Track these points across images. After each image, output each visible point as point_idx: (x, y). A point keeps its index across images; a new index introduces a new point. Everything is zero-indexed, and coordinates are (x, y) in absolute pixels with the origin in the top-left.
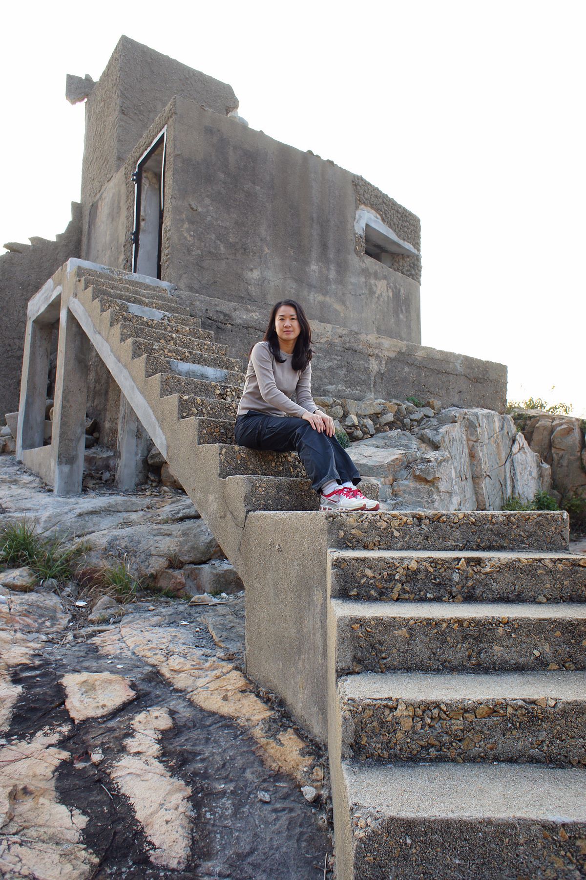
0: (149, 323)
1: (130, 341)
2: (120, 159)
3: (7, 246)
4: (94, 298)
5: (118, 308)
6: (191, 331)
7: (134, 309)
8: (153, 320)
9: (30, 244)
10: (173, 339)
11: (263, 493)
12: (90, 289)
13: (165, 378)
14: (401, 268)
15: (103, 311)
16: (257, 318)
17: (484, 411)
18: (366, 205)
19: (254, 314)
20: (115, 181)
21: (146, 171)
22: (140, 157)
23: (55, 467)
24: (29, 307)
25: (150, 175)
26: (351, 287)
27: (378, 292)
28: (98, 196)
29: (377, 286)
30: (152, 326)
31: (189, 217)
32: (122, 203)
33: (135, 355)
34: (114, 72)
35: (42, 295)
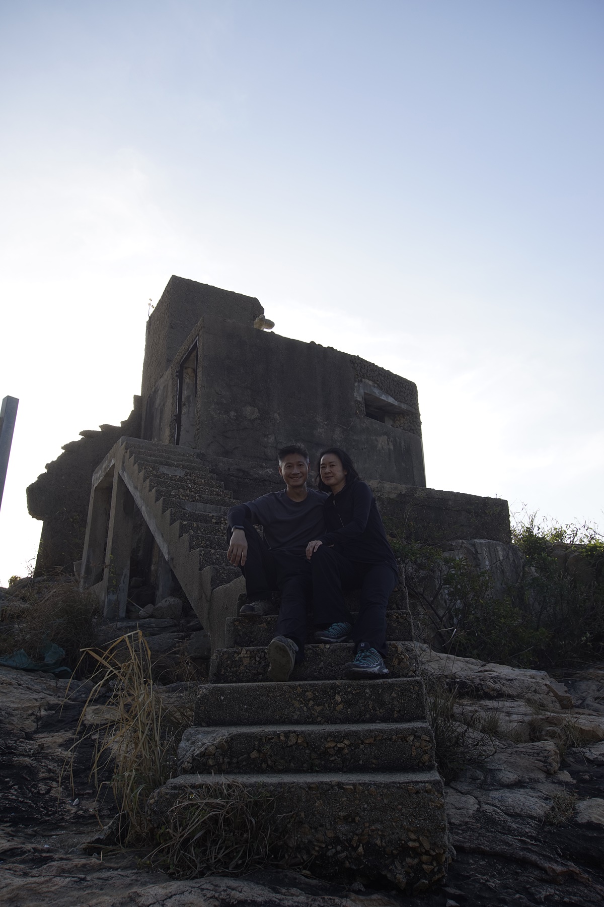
0: (173, 478)
1: (154, 490)
2: (169, 361)
3: (81, 434)
4: (135, 464)
5: (151, 469)
6: (205, 483)
7: (164, 469)
8: (176, 476)
9: (100, 430)
10: (189, 487)
11: (225, 577)
13: (174, 511)
14: (402, 425)
15: (139, 472)
16: (271, 473)
17: (483, 541)
18: (364, 378)
19: (268, 470)
20: (165, 377)
21: (186, 368)
22: (181, 359)
23: (105, 597)
24: (93, 477)
25: (190, 371)
26: (354, 443)
27: (380, 445)
28: (153, 390)
29: (377, 441)
30: (175, 480)
31: (215, 400)
32: (169, 393)
33: (157, 500)
34: (166, 300)
35: (102, 466)
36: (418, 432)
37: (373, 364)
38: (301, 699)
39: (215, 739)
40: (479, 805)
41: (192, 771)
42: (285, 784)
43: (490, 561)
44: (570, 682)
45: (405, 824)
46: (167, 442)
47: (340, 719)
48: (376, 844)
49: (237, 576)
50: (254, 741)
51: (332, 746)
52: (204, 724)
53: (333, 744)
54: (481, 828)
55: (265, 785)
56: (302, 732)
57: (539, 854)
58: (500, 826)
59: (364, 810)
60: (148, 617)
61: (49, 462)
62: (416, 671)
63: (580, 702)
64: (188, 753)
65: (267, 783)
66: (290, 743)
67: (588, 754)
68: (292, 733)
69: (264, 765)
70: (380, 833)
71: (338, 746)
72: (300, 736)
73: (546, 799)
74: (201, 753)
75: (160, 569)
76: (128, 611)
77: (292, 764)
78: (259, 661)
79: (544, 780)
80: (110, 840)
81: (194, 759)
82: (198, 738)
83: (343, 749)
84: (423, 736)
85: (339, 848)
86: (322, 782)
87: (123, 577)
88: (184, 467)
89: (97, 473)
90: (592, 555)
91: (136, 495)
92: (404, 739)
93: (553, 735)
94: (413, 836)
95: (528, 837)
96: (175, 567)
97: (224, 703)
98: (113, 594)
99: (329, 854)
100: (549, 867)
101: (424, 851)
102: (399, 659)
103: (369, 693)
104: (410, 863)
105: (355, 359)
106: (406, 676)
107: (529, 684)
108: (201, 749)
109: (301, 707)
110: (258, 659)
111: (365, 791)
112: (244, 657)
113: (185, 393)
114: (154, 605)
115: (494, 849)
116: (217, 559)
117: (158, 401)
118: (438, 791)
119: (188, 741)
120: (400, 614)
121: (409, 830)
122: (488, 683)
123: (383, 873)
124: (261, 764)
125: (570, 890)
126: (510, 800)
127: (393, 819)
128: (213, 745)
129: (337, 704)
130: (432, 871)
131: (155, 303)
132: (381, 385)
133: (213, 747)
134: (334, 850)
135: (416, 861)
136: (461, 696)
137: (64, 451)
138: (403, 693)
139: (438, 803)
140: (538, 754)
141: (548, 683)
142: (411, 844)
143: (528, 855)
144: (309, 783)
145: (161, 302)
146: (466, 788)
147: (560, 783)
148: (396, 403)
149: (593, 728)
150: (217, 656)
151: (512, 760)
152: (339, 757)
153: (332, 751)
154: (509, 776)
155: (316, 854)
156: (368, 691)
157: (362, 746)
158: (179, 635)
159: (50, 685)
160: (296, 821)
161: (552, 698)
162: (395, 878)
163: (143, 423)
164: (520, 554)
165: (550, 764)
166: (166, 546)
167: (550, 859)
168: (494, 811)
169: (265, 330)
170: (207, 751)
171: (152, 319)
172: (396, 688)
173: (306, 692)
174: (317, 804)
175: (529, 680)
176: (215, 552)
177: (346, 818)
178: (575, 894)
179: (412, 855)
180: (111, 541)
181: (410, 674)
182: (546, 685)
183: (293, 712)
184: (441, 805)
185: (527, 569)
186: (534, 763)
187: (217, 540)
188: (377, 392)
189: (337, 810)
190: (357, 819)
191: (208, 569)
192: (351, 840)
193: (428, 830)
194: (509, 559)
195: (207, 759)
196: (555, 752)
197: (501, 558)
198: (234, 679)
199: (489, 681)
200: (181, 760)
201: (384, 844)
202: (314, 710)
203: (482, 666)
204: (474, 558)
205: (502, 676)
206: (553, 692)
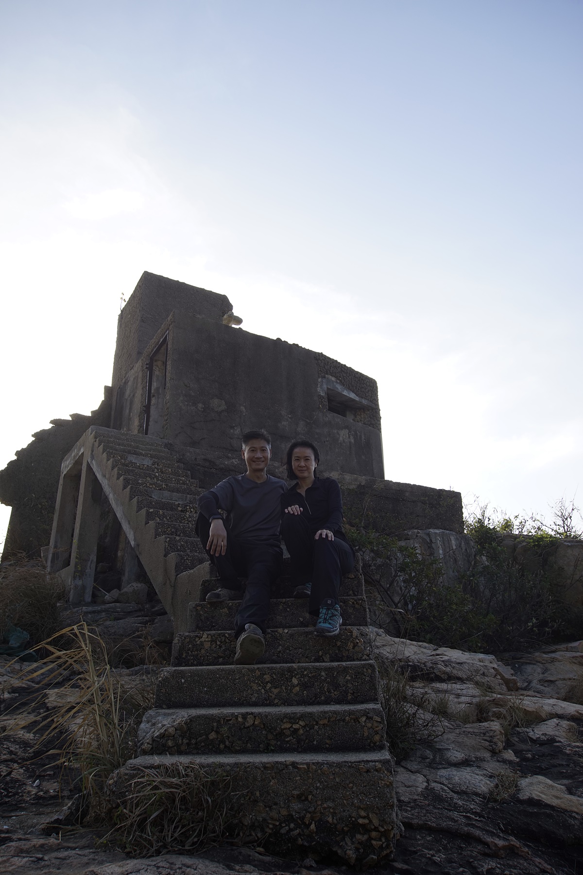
0: (140, 467)
1: (122, 478)
2: (139, 353)
3: (52, 422)
4: (103, 452)
5: (119, 458)
6: (172, 472)
7: (132, 458)
8: (144, 465)
9: (70, 419)
10: (156, 476)
11: (189, 564)
12: (102, 446)
13: (140, 499)
14: (363, 420)
15: (108, 461)
16: (236, 463)
17: (437, 531)
18: (327, 374)
19: (234, 460)
20: (135, 369)
21: (156, 361)
22: (152, 351)
23: (71, 582)
24: (62, 465)
25: (159, 363)
26: (316, 436)
27: (341, 439)
28: (124, 381)
29: (339, 435)
30: (142, 469)
31: (184, 392)
32: (139, 384)
33: (125, 488)
34: (138, 295)
35: (71, 454)
36: (377, 427)
37: (336, 361)
38: (259, 682)
39: (174, 721)
40: (428, 783)
41: (152, 752)
42: (241, 764)
43: (444, 550)
44: (516, 665)
45: (356, 801)
46: (136, 432)
47: (296, 701)
48: (328, 822)
49: (201, 561)
50: (213, 722)
51: (287, 727)
52: (164, 706)
53: (288, 725)
54: (429, 805)
55: (221, 765)
56: (259, 714)
57: (483, 830)
58: (447, 803)
59: (317, 788)
60: (114, 602)
61: (19, 449)
62: (369, 655)
63: (526, 684)
64: (148, 735)
65: (224, 763)
66: (247, 725)
67: (531, 734)
68: (250, 714)
69: (222, 746)
70: (332, 811)
71: (294, 727)
72: (257, 718)
73: (491, 777)
74: (160, 735)
75: (126, 555)
76: (94, 596)
77: (249, 745)
78: (219, 645)
79: (489, 759)
80: (68, 820)
81: (153, 740)
82: (158, 720)
83: (298, 729)
84: (375, 717)
85: (292, 825)
86: (277, 762)
87: (89, 563)
88: (152, 457)
89: (66, 460)
90: (539, 546)
91: (104, 483)
92: (357, 720)
93: (498, 716)
94: (363, 813)
95: (473, 813)
96: (140, 553)
97: (185, 685)
98: (80, 579)
99: (283, 831)
100: (492, 842)
101: (373, 827)
102: (354, 643)
103: (325, 676)
104: (360, 839)
105: (319, 356)
106: (360, 660)
107: (478, 667)
108: (160, 731)
109: (259, 689)
110: (218, 643)
111: (318, 770)
112: (205, 641)
113: (155, 385)
114: (120, 591)
115: (440, 825)
116: (182, 545)
117: (128, 392)
118: (387, 770)
119: (148, 723)
120: (356, 601)
121: (359, 808)
122: (439, 666)
123: (334, 849)
124: (219, 745)
125: (511, 863)
126: (457, 778)
127: (344, 797)
128: (173, 726)
129: (294, 686)
130: (381, 847)
131: (127, 298)
132: (343, 381)
133: (172, 729)
134: (287, 827)
135: (366, 837)
136: (413, 679)
137: (34, 439)
138: (357, 676)
139: (387, 782)
140: (484, 734)
141: (495, 666)
142: (361, 821)
143: (472, 830)
144: (264, 762)
145: (133, 297)
146: (416, 767)
147: (504, 761)
148: (357, 399)
149: (536, 709)
150: (179, 640)
151: (460, 740)
152: (294, 738)
153: (287, 732)
154: (457, 755)
155: (270, 831)
156: (323, 674)
157: (316, 727)
158: (143, 619)
159: (14, 669)
160: (251, 800)
161: (499, 680)
162: (345, 854)
163: (113, 413)
164: (472, 543)
165: (495, 743)
166: (132, 533)
167: (493, 834)
168: (442, 789)
169: (233, 326)
170: (167, 733)
171: (124, 312)
172: (350, 671)
173: (264, 674)
174: (271, 783)
175: (478, 663)
176: (180, 539)
177: (299, 797)
178: (515, 867)
179: (362, 832)
180: (79, 527)
181: (364, 658)
182: (494, 668)
183: (252, 695)
184: (390, 783)
185: (478, 558)
186: (480, 742)
187: (182, 527)
188: (339, 387)
189: (291, 789)
190: (310, 797)
191: (172, 555)
192: (303, 818)
193: (377, 808)
194: (462, 549)
195: (167, 740)
196: (500, 732)
197: (454, 547)
198: (195, 662)
199: (441, 665)
200: (141, 742)
201: (335, 821)
202: (271, 693)
203: (434, 650)
204: (429, 547)
205: (452, 660)
206: (500, 674)
